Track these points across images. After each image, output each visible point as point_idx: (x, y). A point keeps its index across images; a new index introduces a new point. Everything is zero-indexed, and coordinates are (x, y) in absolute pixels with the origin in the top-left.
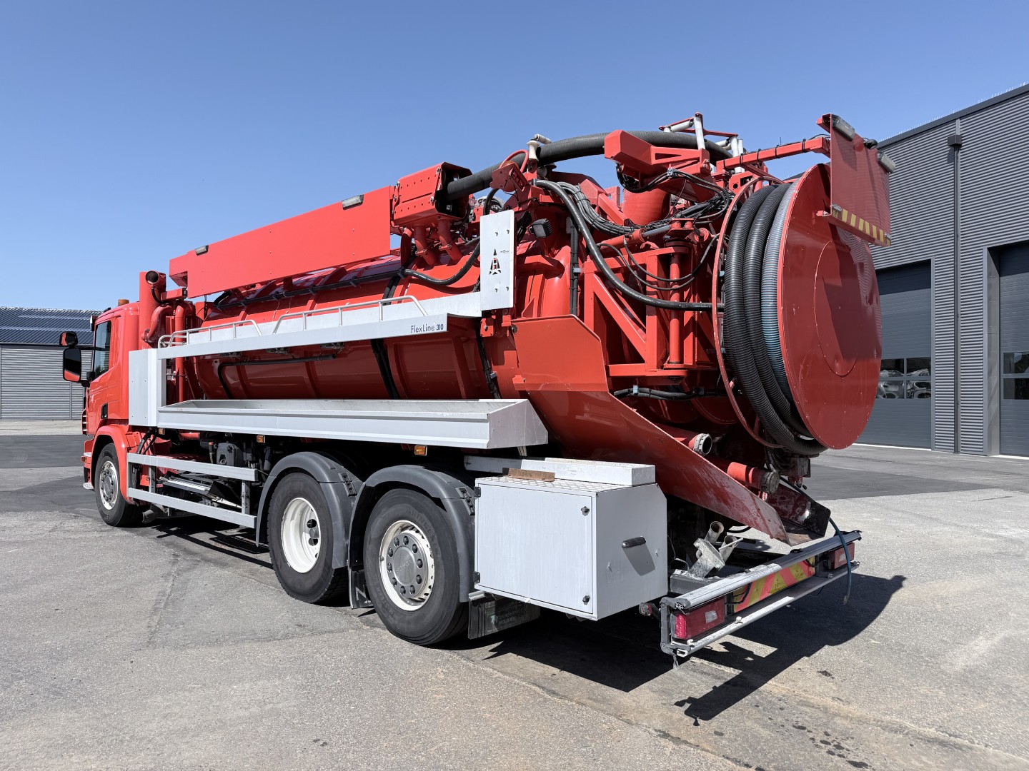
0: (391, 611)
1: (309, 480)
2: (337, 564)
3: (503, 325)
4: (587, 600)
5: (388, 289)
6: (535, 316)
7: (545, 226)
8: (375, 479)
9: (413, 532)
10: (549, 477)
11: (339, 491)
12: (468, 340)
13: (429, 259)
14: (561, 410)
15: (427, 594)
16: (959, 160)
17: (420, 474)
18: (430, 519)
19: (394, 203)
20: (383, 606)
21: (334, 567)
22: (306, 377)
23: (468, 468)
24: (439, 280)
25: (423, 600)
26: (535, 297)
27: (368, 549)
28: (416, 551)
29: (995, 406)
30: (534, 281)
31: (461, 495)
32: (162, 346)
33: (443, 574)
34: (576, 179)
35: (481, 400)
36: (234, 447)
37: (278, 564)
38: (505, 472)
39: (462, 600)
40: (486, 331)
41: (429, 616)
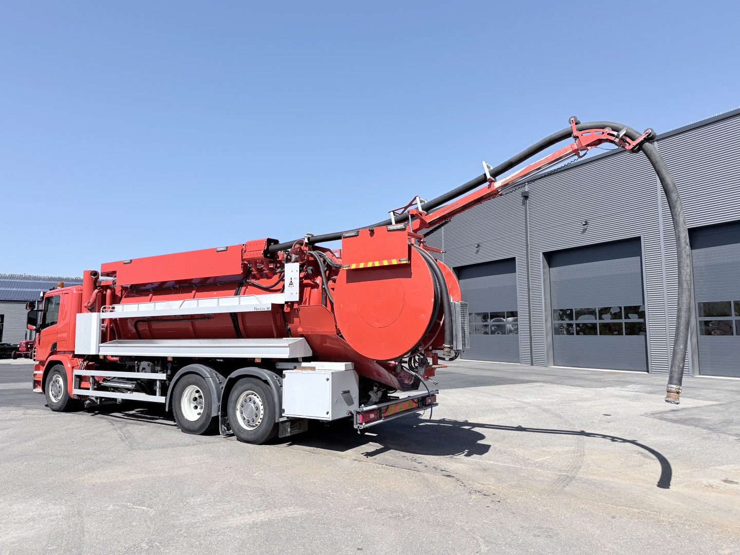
0: (242, 431)
1: (199, 377)
2: (214, 414)
3: (294, 307)
4: (328, 413)
5: (237, 288)
6: (307, 305)
7: (312, 270)
8: (234, 374)
9: (253, 396)
10: (313, 369)
11: (214, 381)
12: (278, 312)
13: (258, 276)
14: (317, 342)
15: (259, 422)
16: (528, 205)
17: (257, 370)
18: (262, 389)
19: (243, 252)
20: (238, 430)
21: (213, 416)
22: (191, 328)
23: (278, 367)
24: (264, 286)
25: (257, 425)
26: (307, 296)
27: (230, 406)
28: (255, 403)
29: (550, 339)
30: (307, 290)
31: (276, 378)
32: (103, 312)
33: (267, 411)
34: (325, 250)
35: (284, 338)
36: (151, 364)
37: (180, 418)
38: (295, 368)
39: (276, 421)
40: (287, 309)
41: (261, 431)
